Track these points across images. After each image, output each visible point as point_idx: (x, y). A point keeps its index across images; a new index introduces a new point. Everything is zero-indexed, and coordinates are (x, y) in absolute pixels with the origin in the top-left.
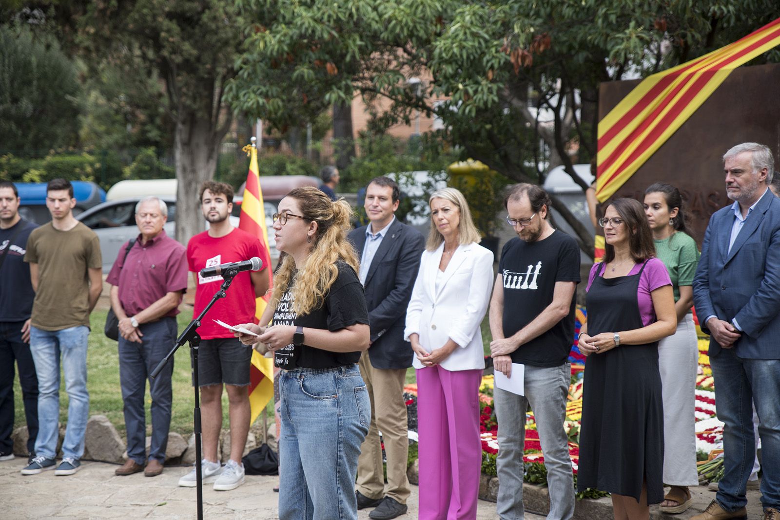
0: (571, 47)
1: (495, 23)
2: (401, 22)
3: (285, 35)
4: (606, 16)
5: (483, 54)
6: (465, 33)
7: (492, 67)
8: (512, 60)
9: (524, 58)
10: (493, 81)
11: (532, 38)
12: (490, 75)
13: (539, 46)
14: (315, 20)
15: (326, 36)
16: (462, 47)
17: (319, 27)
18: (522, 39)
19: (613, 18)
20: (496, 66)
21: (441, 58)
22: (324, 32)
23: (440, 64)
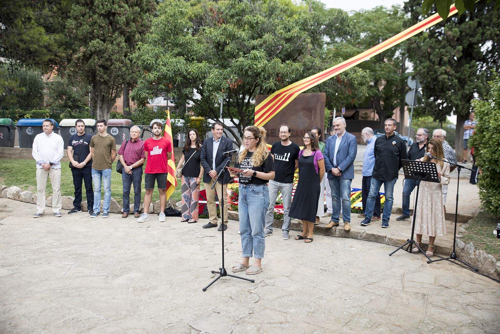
0: (244, 84)
1: (225, 75)
2: (194, 73)
3: (156, 75)
4: (264, 75)
5: (221, 84)
6: (216, 78)
7: (224, 88)
8: (231, 86)
9: (234, 86)
10: (224, 93)
11: (236, 80)
12: (223, 91)
13: (239, 83)
15: (171, 76)
16: (215, 82)
17: (168, 72)
18: (234, 80)
19: (266, 76)
21: (208, 85)
22: (170, 74)
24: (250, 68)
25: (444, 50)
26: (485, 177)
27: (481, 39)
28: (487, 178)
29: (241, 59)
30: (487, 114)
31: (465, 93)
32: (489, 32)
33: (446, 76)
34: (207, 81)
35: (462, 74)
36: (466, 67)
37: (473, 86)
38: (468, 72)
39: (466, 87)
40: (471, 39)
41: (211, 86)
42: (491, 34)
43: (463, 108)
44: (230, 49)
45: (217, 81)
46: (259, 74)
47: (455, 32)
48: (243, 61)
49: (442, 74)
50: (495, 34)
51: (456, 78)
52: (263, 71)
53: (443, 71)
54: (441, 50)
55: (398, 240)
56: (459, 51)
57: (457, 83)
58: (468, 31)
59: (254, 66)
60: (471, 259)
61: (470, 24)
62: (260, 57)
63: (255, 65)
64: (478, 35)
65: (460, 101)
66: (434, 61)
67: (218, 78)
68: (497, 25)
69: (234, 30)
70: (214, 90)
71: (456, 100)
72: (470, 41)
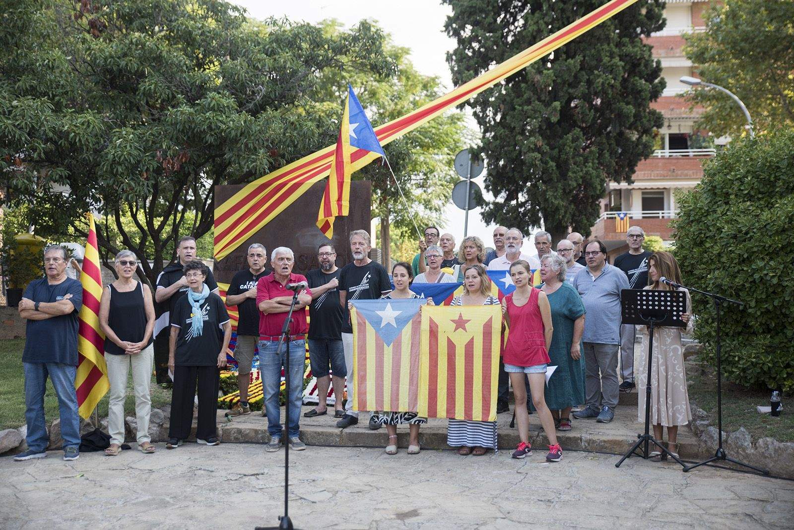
1: (147, 141)
2: (79, 134)
5: (139, 162)
6: (131, 146)
7: (148, 170)
8: (165, 166)
9: (174, 165)
10: (148, 179)
11: (176, 154)
12: (145, 175)
13: (182, 158)
14: (14, 125)
16: (130, 155)
17: (18, 131)
18: (170, 153)
20: (151, 170)
21: (114, 161)
23: (111, 165)
24: (210, 127)
25: (530, 107)
26: (710, 321)
27: (587, 91)
28: (713, 322)
29: (186, 109)
30: (708, 213)
31: (569, 185)
32: (600, 80)
33: (537, 155)
34: (111, 153)
35: (560, 152)
36: (567, 139)
37: (581, 174)
38: (570, 148)
39: (570, 174)
40: (571, 91)
41: (121, 165)
42: (603, 84)
43: (566, 212)
44: (153, 87)
45: (135, 153)
46: (236, 141)
47: (548, 76)
48: (190, 114)
49: (531, 150)
50: (608, 84)
51: (552, 159)
52: (242, 134)
53: (532, 146)
54: (526, 108)
55: (605, 441)
56: (555, 109)
57: (554, 168)
58: (566, 77)
59: (219, 124)
60: (747, 456)
61: (570, 64)
62: (228, 106)
63: (221, 122)
64: (582, 84)
65: (562, 200)
66: (514, 128)
67: (136, 148)
68: (610, 69)
69: (160, 46)
70: (126, 173)
71: (556, 198)
72: (569, 93)
